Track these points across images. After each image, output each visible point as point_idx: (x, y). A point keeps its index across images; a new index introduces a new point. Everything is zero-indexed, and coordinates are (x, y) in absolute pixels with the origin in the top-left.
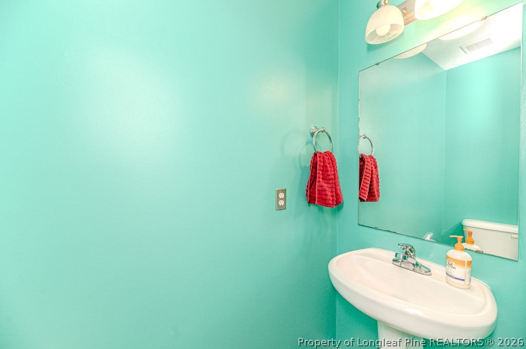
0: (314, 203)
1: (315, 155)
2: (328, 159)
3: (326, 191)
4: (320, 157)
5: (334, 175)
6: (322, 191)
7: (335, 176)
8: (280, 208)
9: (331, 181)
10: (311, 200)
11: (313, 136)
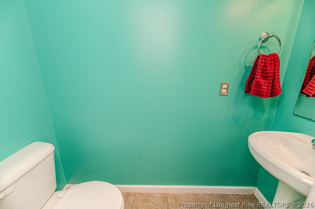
0: (250, 93)
1: (259, 57)
2: (271, 60)
3: (262, 85)
4: (261, 59)
5: (274, 73)
6: (258, 85)
7: (274, 75)
8: (221, 95)
9: (270, 78)
10: (248, 91)
11: (260, 40)
